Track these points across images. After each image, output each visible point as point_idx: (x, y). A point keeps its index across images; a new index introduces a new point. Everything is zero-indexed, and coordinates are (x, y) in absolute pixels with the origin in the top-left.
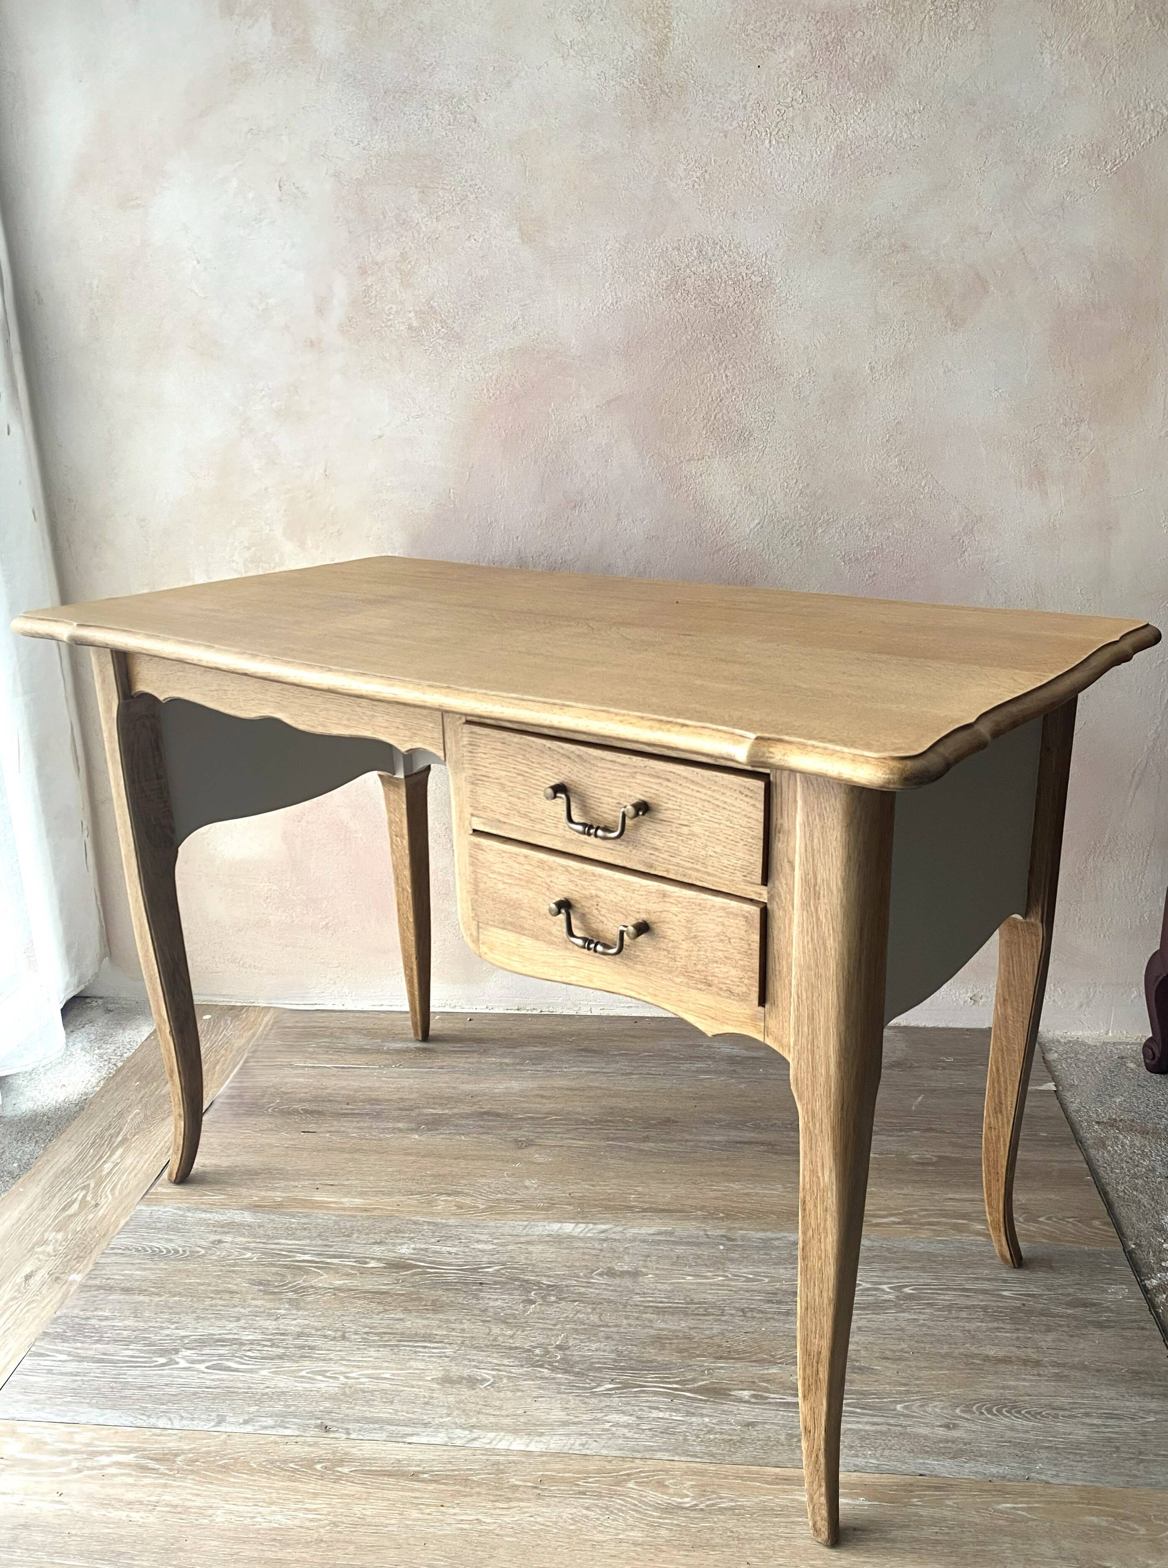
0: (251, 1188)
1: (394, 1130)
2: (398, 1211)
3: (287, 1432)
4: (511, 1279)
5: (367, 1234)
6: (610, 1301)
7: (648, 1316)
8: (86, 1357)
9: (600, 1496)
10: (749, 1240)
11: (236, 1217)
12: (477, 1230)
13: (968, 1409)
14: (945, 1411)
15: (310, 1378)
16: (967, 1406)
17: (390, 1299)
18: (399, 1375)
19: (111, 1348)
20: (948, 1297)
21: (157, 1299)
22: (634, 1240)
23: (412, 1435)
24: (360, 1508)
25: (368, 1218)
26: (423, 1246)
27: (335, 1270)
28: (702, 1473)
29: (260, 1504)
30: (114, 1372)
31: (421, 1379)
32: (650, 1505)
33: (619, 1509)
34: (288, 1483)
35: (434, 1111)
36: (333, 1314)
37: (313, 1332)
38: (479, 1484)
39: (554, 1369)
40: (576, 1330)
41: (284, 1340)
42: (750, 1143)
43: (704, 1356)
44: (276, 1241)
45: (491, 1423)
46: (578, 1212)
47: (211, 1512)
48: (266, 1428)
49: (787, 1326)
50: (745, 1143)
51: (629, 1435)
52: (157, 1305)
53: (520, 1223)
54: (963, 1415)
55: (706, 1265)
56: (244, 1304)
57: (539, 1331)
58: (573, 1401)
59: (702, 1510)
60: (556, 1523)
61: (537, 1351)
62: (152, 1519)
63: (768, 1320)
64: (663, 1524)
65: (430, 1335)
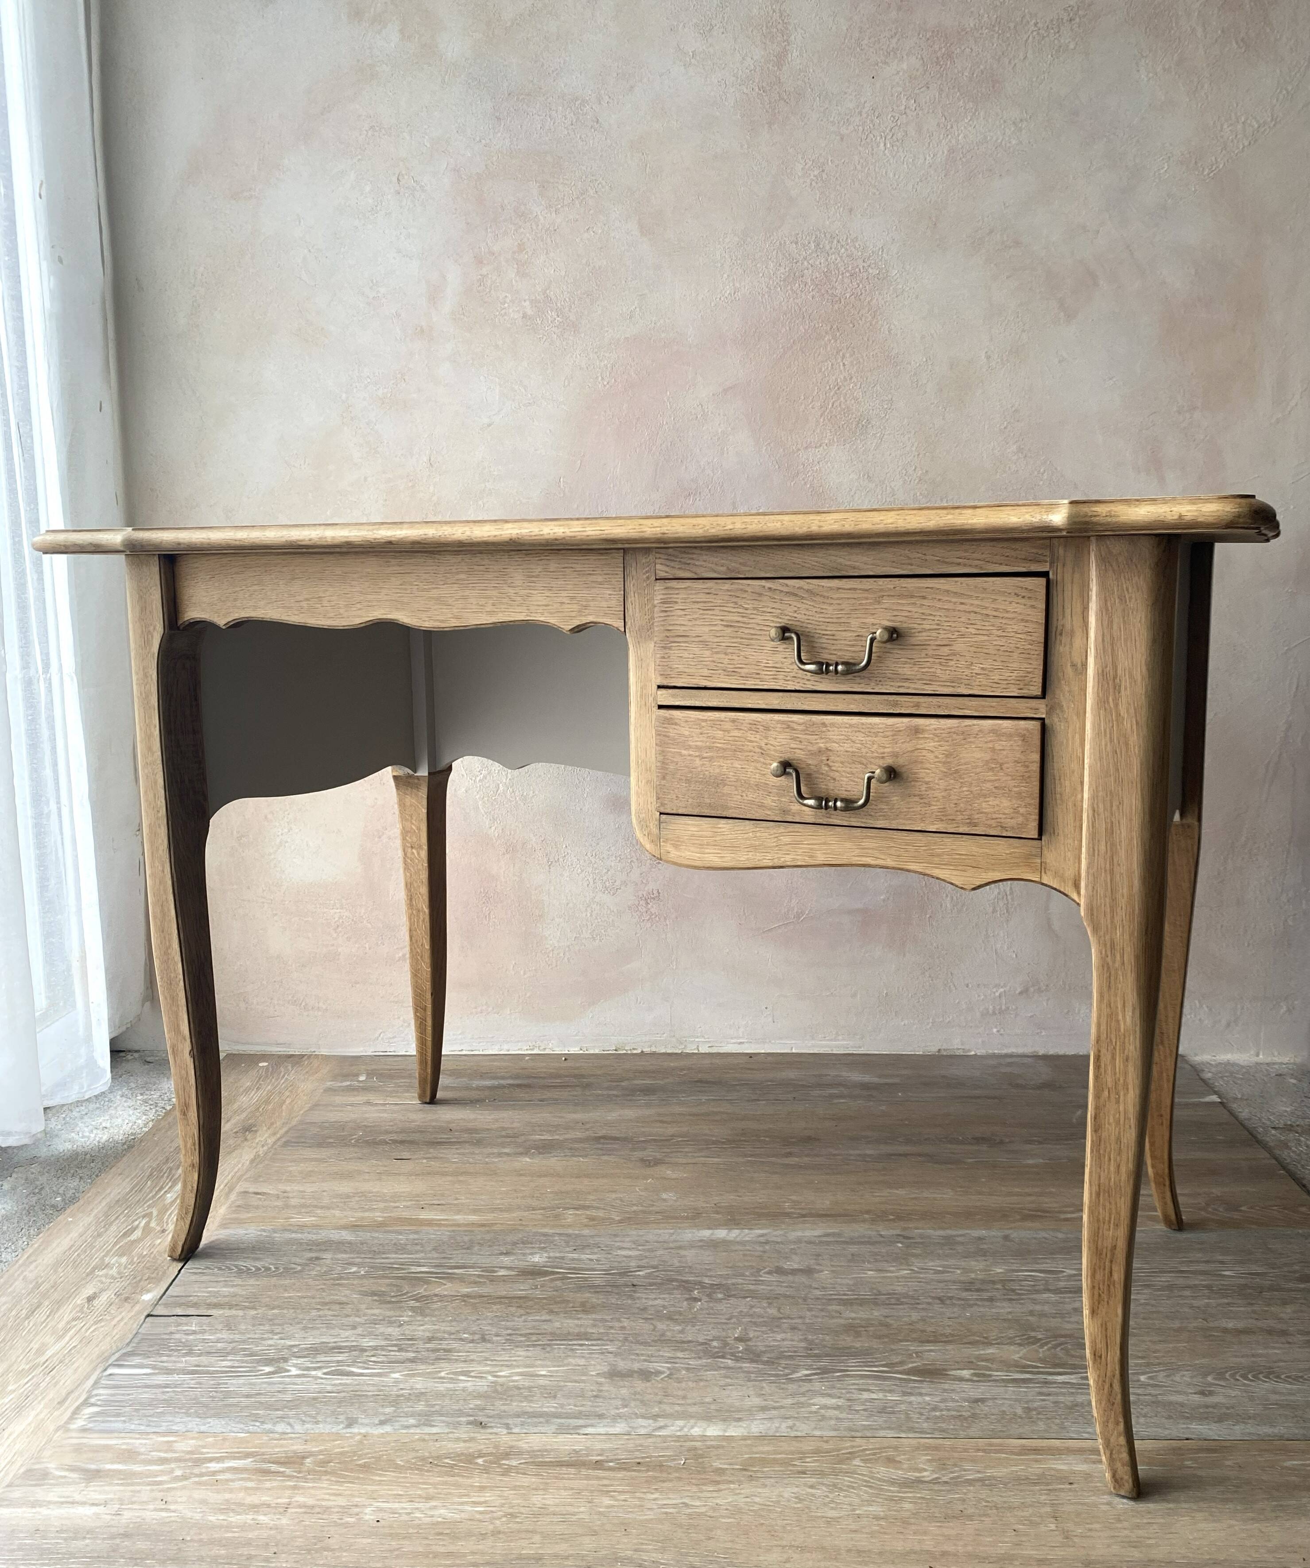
0: (345, 1210)
1: (500, 1155)
2: (521, 1225)
3: (434, 1430)
4: (668, 1280)
5: (490, 1246)
6: (786, 1296)
7: (834, 1307)
8: (175, 1370)
9: (822, 1474)
10: (929, 1237)
11: (331, 1236)
12: (617, 1239)
13: (1220, 1375)
14: (1195, 1380)
15: (451, 1378)
16: (1218, 1374)
17: (530, 1303)
18: (557, 1371)
19: (204, 1360)
20: (1165, 1279)
21: (253, 1312)
22: (799, 1241)
23: (585, 1426)
24: (540, 1498)
25: (488, 1232)
26: (558, 1255)
27: (461, 1279)
28: (936, 1448)
29: (417, 1500)
30: (212, 1382)
31: (584, 1374)
32: (884, 1481)
33: (848, 1486)
34: (446, 1479)
35: (542, 1138)
36: (467, 1319)
37: (446, 1336)
38: (677, 1469)
39: (737, 1359)
40: (755, 1323)
41: (413, 1344)
42: (905, 1155)
43: (907, 1341)
44: (384, 1256)
45: (677, 1411)
46: (730, 1220)
47: (357, 1510)
48: (407, 1427)
49: (994, 1310)
50: (900, 1155)
51: (841, 1416)
52: (254, 1318)
53: (666, 1231)
54: (1217, 1382)
55: (886, 1261)
56: (357, 1312)
57: (712, 1325)
58: (767, 1388)
59: (946, 1482)
60: (778, 1502)
61: (715, 1344)
62: (284, 1521)
63: (971, 1306)
64: (904, 1497)
65: (586, 1333)
